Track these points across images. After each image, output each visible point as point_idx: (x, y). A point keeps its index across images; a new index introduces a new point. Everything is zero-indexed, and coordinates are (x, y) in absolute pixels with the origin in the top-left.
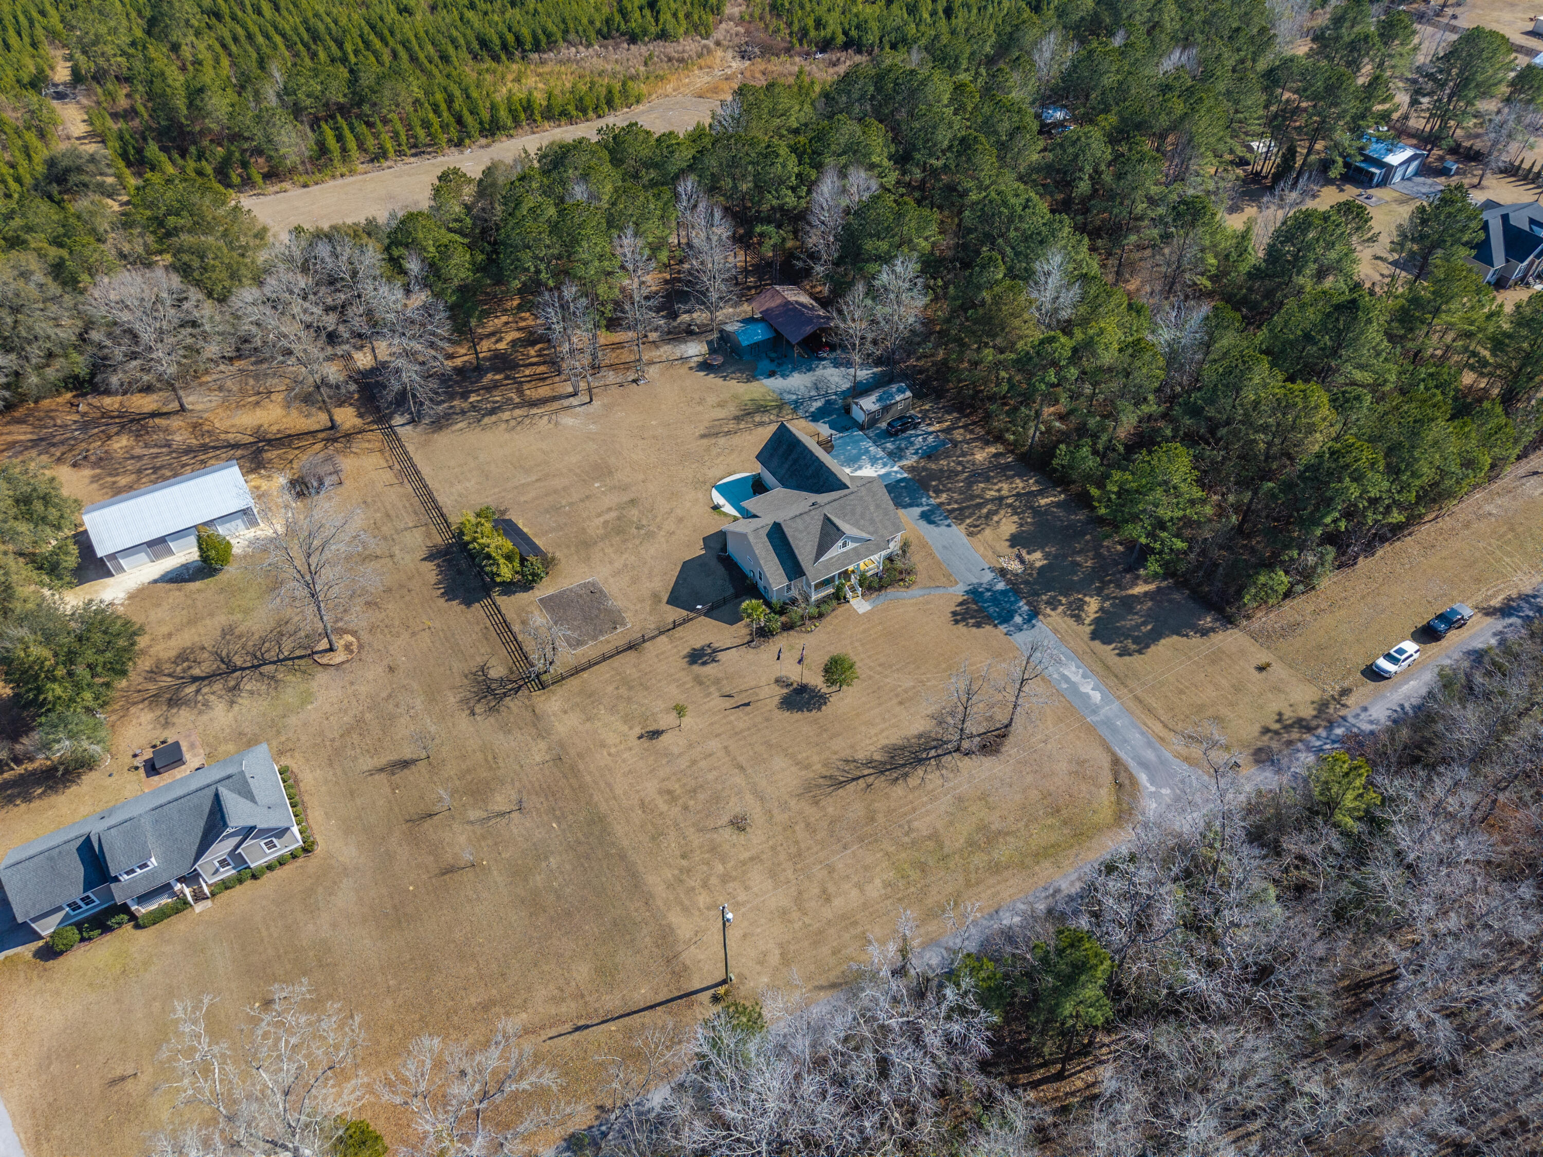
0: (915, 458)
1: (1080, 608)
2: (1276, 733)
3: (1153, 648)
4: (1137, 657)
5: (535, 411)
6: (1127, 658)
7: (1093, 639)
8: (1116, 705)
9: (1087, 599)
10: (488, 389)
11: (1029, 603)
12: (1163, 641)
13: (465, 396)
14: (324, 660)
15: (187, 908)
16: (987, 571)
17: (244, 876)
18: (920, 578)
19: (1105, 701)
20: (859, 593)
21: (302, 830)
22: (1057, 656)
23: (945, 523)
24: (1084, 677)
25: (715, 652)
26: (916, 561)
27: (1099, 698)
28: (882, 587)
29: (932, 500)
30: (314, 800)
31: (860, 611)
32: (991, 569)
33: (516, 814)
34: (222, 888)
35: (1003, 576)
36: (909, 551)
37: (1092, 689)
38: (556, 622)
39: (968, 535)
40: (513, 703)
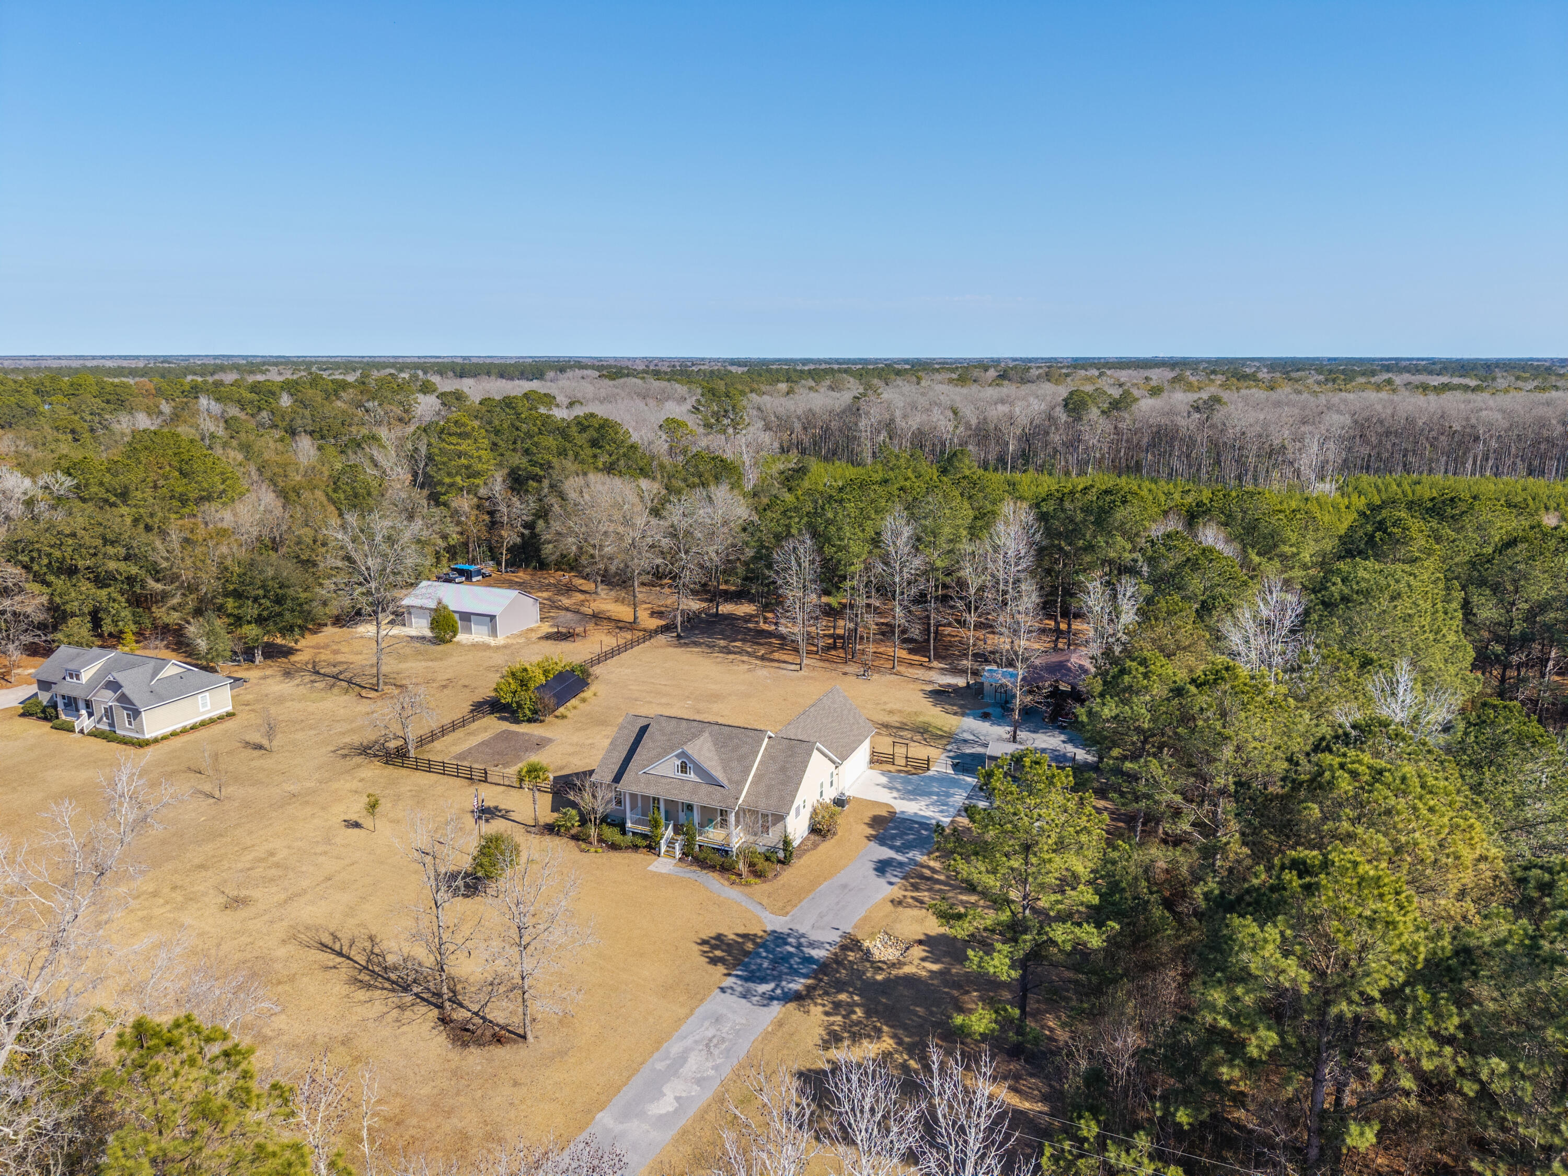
1: (857, 1037)
5: (757, 662)
7: (800, 1075)
8: (661, 1137)
9: (887, 1037)
10: (755, 644)
11: (810, 988)
13: (735, 641)
14: (364, 693)
15: (73, 731)
16: (840, 933)
17: (109, 736)
18: (760, 887)
19: (662, 1121)
20: (678, 854)
21: (164, 738)
22: (723, 1040)
23: (894, 880)
24: (699, 1081)
25: (502, 817)
26: (788, 875)
27: (663, 1111)
28: (713, 868)
29: (925, 858)
30: (203, 733)
31: (652, 868)
32: (846, 935)
33: (212, 801)
34: (95, 734)
35: (844, 948)
36: (799, 865)
37: (678, 1099)
38: (483, 743)
39: (892, 901)
40: (359, 759)
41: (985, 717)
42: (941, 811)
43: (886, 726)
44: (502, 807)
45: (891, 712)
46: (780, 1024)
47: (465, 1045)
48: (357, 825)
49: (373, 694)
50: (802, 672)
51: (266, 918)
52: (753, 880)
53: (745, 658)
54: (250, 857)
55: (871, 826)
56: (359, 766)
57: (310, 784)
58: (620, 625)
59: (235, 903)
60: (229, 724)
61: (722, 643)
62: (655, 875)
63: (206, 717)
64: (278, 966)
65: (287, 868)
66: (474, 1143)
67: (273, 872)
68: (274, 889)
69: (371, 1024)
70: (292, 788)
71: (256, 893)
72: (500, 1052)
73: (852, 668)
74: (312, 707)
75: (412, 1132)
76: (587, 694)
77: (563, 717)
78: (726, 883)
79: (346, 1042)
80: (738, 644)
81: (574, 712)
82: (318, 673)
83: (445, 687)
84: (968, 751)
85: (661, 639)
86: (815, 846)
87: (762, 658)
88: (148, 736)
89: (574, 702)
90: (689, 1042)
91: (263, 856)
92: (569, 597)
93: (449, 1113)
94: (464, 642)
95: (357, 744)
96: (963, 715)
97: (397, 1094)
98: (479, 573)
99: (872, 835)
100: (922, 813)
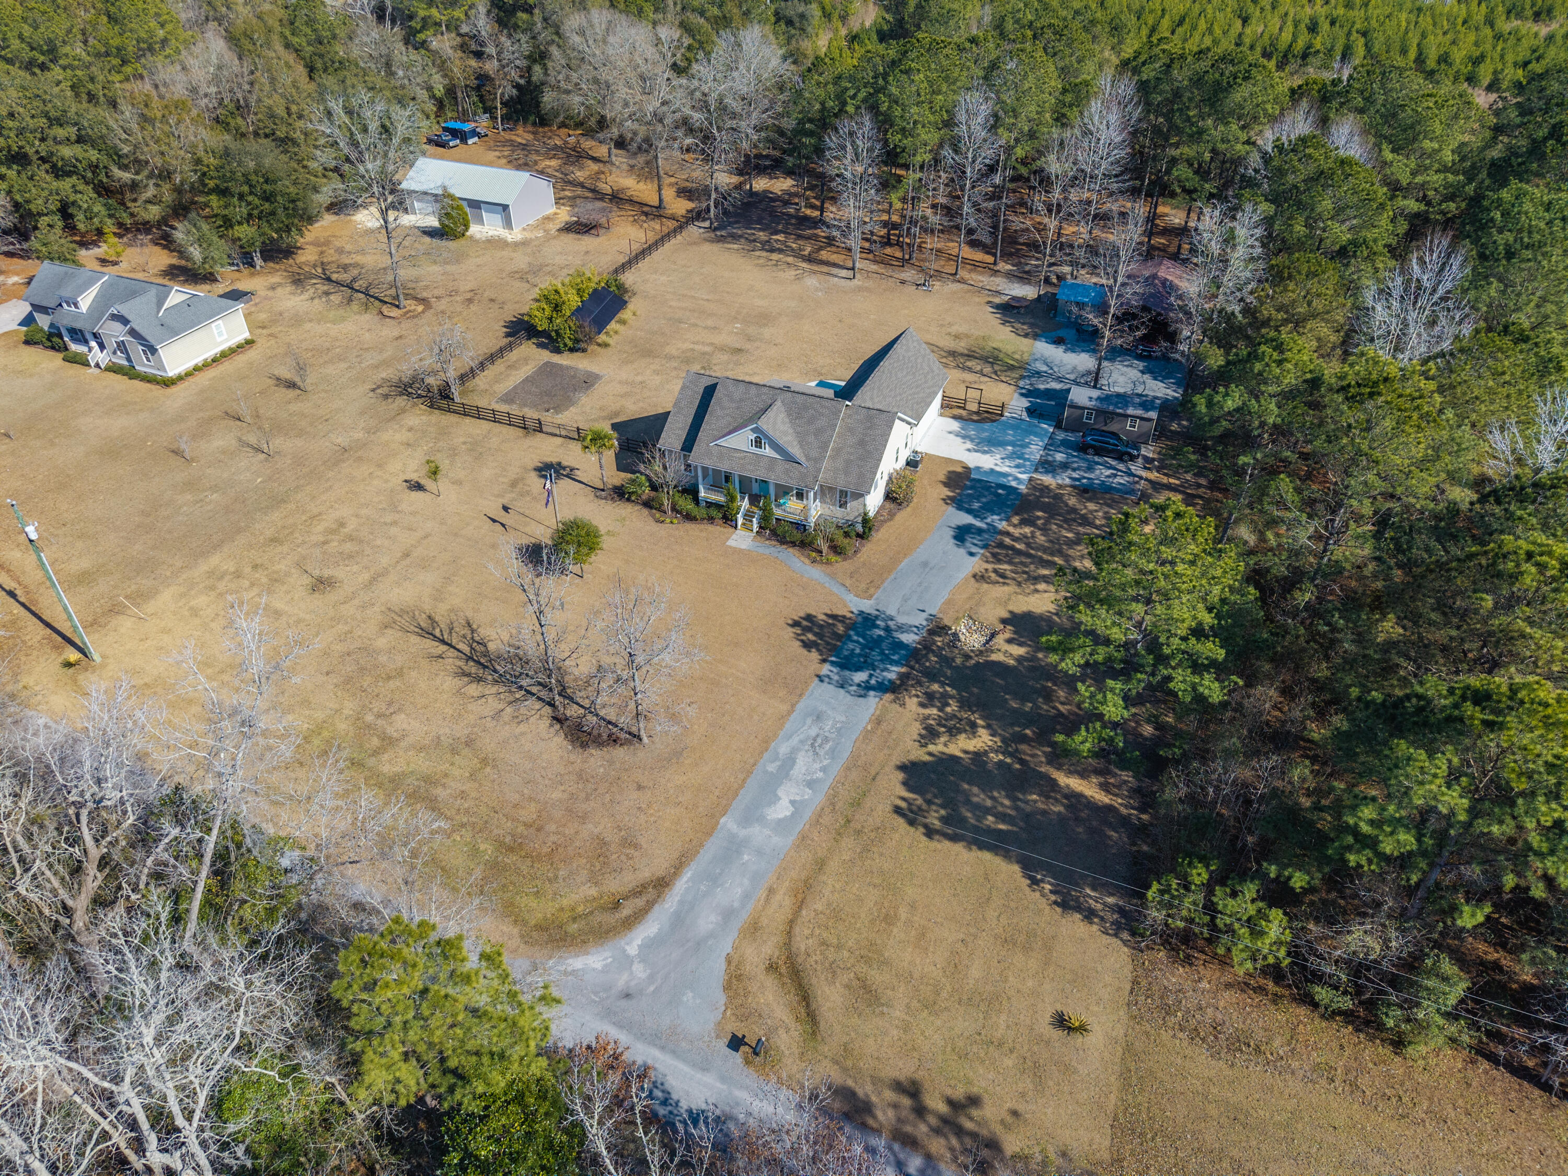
0: (1068, 481)
1: (953, 732)
2: (920, 1111)
3: (959, 848)
4: (918, 834)
5: (804, 265)
6: (901, 821)
7: (902, 768)
8: (783, 842)
9: (983, 732)
10: (800, 237)
11: (904, 677)
12: (987, 856)
13: (776, 232)
14: (386, 310)
15: (88, 365)
16: (925, 615)
17: (129, 372)
18: (841, 566)
19: (781, 825)
20: (755, 527)
21: (189, 374)
22: (826, 740)
23: (974, 549)
24: (810, 784)
25: (567, 476)
26: (870, 551)
27: (781, 816)
28: (793, 544)
29: (1004, 523)
30: (226, 367)
31: (731, 543)
32: (932, 618)
33: (262, 456)
34: (113, 369)
35: (931, 632)
36: (878, 536)
37: (793, 802)
38: (526, 380)
39: (974, 576)
40: (401, 401)
41: (1058, 341)
42: (1017, 466)
43: (953, 354)
44: (565, 463)
45: (957, 337)
46: (878, 722)
47: (584, 746)
48: (418, 487)
49: (395, 312)
50: (855, 282)
51: (356, 602)
52: (833, 558)
53: (790, 259)
54: (320, 528)
55: (946, 484)
56: (403, 411)
57: (359, 435)
58: (646, 209)
59: (321, 584)
60: (252, 354)
61: (762, 235)
62: (736, 551)
63: (225, 346)
64: (383, 659)
65: (361, 542)
66: (613, 847)
67: (348, 547)
68: (355, 568)
69: (490, 724)
70: (341, 440)
71: (339, 573)
72: (619, 753)
73: (909, 274)
74: (334, 330)
75: (553, 838)
76: (625, 314)
77: (606, 345)
78: (807, 561)
79: (469, 743)
80: (780, 237)
81: (616, 337)
82: (329, 279)
83: (470, 301)
84: (1042, 387)
85: (694, 231)
86: (892, 515)
87: (809, 259)
88: (172, 372)
89: (613, 325)
90: (795, 740)
91: (334, 526)
92: (581, 168)
93: (584, 818)
94: (478, 236)
95: (395, 379)
96: (1036, 337)
97: (531, 799)
98: (474, 133)
99: (949, 497)
100: (998, 469)
